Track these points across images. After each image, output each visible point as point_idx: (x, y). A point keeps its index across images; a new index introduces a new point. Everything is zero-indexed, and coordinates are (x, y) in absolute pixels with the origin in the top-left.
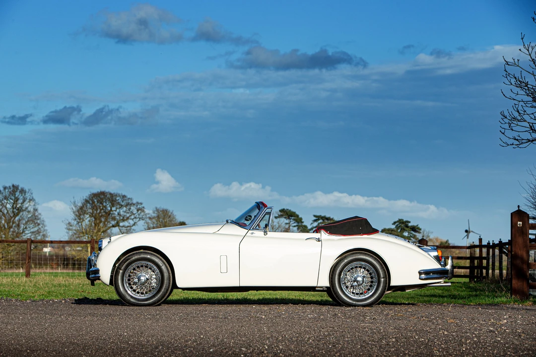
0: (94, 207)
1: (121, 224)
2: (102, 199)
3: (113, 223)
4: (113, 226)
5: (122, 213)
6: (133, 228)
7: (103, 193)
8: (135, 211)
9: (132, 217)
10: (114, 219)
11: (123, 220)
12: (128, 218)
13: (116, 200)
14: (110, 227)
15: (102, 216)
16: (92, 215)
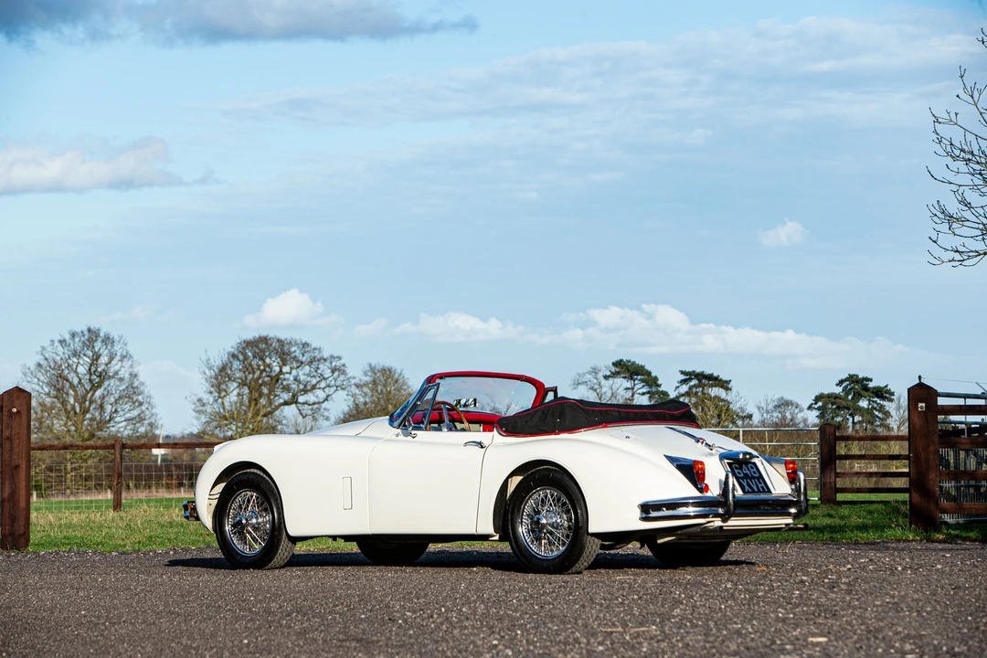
0: (248, 368)
1: (301, 399)
2: (263, 351)
3: (286, 396)
4: (286, 403)
5: (302, 378)
6: (324, 405)
7: (264, 340)
8: (327, 373)
9: (323, 384)
10: (287, 389)
11: (305, 391)
12: (314, 387)
13: (289, 353)
14: (277, 408)
15: (264, 383)
16: (243, 384)
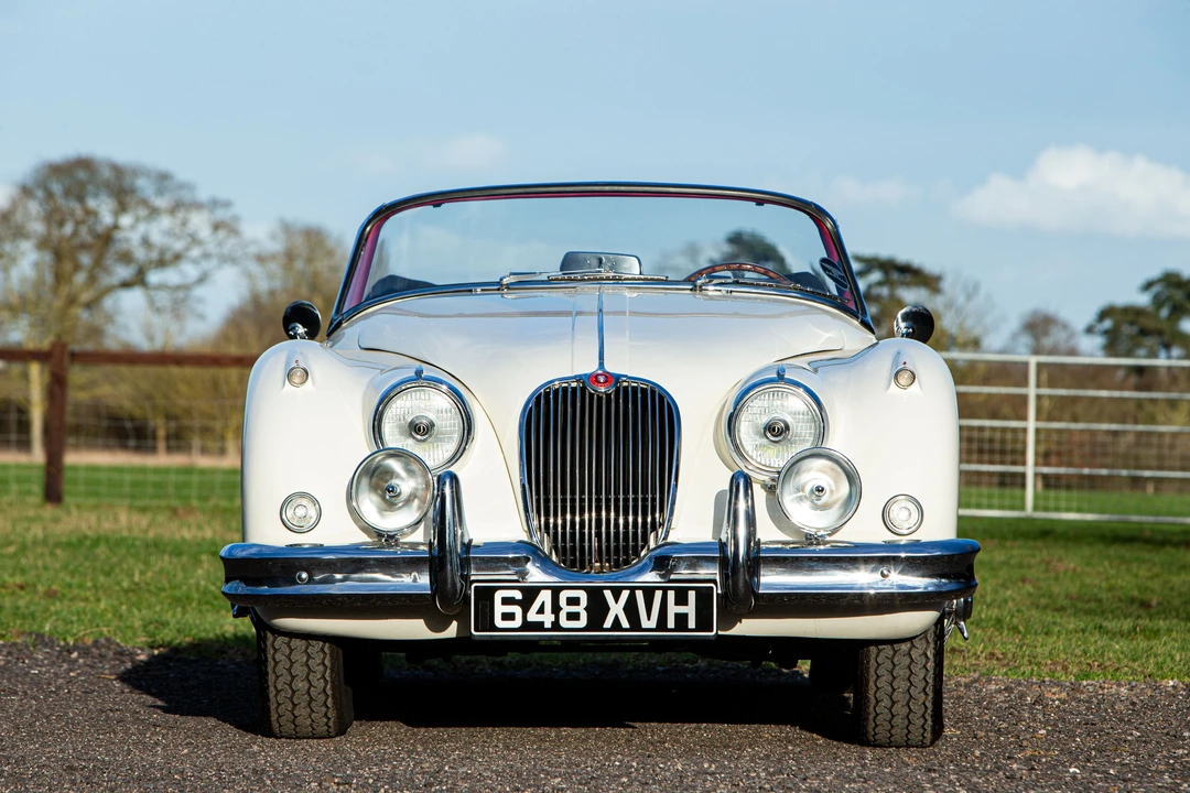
0: (54, 217)
1: (154, 277)
2: (82, 184)
3: (123, 272)
4: (126, 285)
5: (156, 237)
7: (85, 164)
8: (205, 232)
9: (195, 252)
10: (126, 258)
11: (161, 263)
12: (178, 257)
13: (132, 191)
14: (109, 290)
15: (84, 247)
16: (43, 244)
